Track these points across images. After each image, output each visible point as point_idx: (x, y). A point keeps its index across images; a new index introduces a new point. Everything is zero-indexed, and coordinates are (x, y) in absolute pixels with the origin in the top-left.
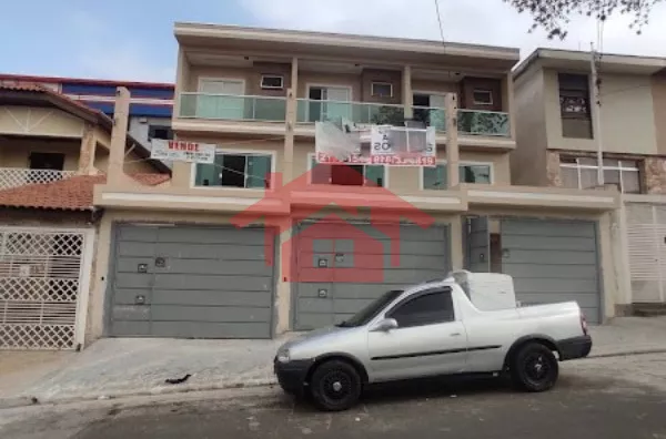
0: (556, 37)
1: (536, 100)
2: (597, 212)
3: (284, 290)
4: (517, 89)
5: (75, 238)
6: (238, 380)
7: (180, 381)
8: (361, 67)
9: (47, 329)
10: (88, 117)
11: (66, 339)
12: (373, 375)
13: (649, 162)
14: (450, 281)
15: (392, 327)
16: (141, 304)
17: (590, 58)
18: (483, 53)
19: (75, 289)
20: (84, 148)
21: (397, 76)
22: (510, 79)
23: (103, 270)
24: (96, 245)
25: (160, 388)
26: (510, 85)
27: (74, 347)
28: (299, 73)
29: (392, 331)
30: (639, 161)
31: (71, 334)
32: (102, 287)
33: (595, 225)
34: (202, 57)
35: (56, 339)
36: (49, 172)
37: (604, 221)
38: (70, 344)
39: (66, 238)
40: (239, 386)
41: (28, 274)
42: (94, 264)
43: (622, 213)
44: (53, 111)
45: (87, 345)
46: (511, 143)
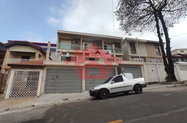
0: (130, 35)
1: (126, 47)
2: (141, 65)
3: (84, 82)
4: (123, 45)
5: (38, 72)
6: (79, 99)
7: (66, 100)
8: (94, 40)
9: (30, 93)
10: (38, 48)
11: (35, 95)
12: (111, 92)
13: (146, 58)
14: (121, 75)
15: (113, 83)
16: (53, 86)
17: (136, 40)
18: (117, 38)
19: (38, 83)
20: (36, 54)
21: (101, 42)
22: (121, 42)
23: (44, 79)
24: (43, 73)
25: (62, 101)
26: (122, 44)
27: (37, 96)
28: (82, 41)
29: (113, 84)
30: (144, 58)
31: (36, 94)
32: (44, 83)
33: (140, 68)
34: (62, 37)
35: (32, 95)
36: (26, 60)
37: (142, 67)
38: (36, 96)
39: (36, 72)
40: (80, 100)
41: (26, 80)
42: (42, 78)
43: (144, 66)
44: (29, 46)
45: (40, 96)
46: (123, 54)
